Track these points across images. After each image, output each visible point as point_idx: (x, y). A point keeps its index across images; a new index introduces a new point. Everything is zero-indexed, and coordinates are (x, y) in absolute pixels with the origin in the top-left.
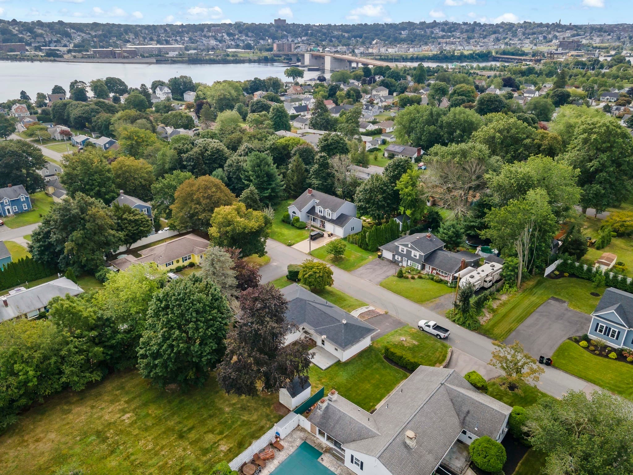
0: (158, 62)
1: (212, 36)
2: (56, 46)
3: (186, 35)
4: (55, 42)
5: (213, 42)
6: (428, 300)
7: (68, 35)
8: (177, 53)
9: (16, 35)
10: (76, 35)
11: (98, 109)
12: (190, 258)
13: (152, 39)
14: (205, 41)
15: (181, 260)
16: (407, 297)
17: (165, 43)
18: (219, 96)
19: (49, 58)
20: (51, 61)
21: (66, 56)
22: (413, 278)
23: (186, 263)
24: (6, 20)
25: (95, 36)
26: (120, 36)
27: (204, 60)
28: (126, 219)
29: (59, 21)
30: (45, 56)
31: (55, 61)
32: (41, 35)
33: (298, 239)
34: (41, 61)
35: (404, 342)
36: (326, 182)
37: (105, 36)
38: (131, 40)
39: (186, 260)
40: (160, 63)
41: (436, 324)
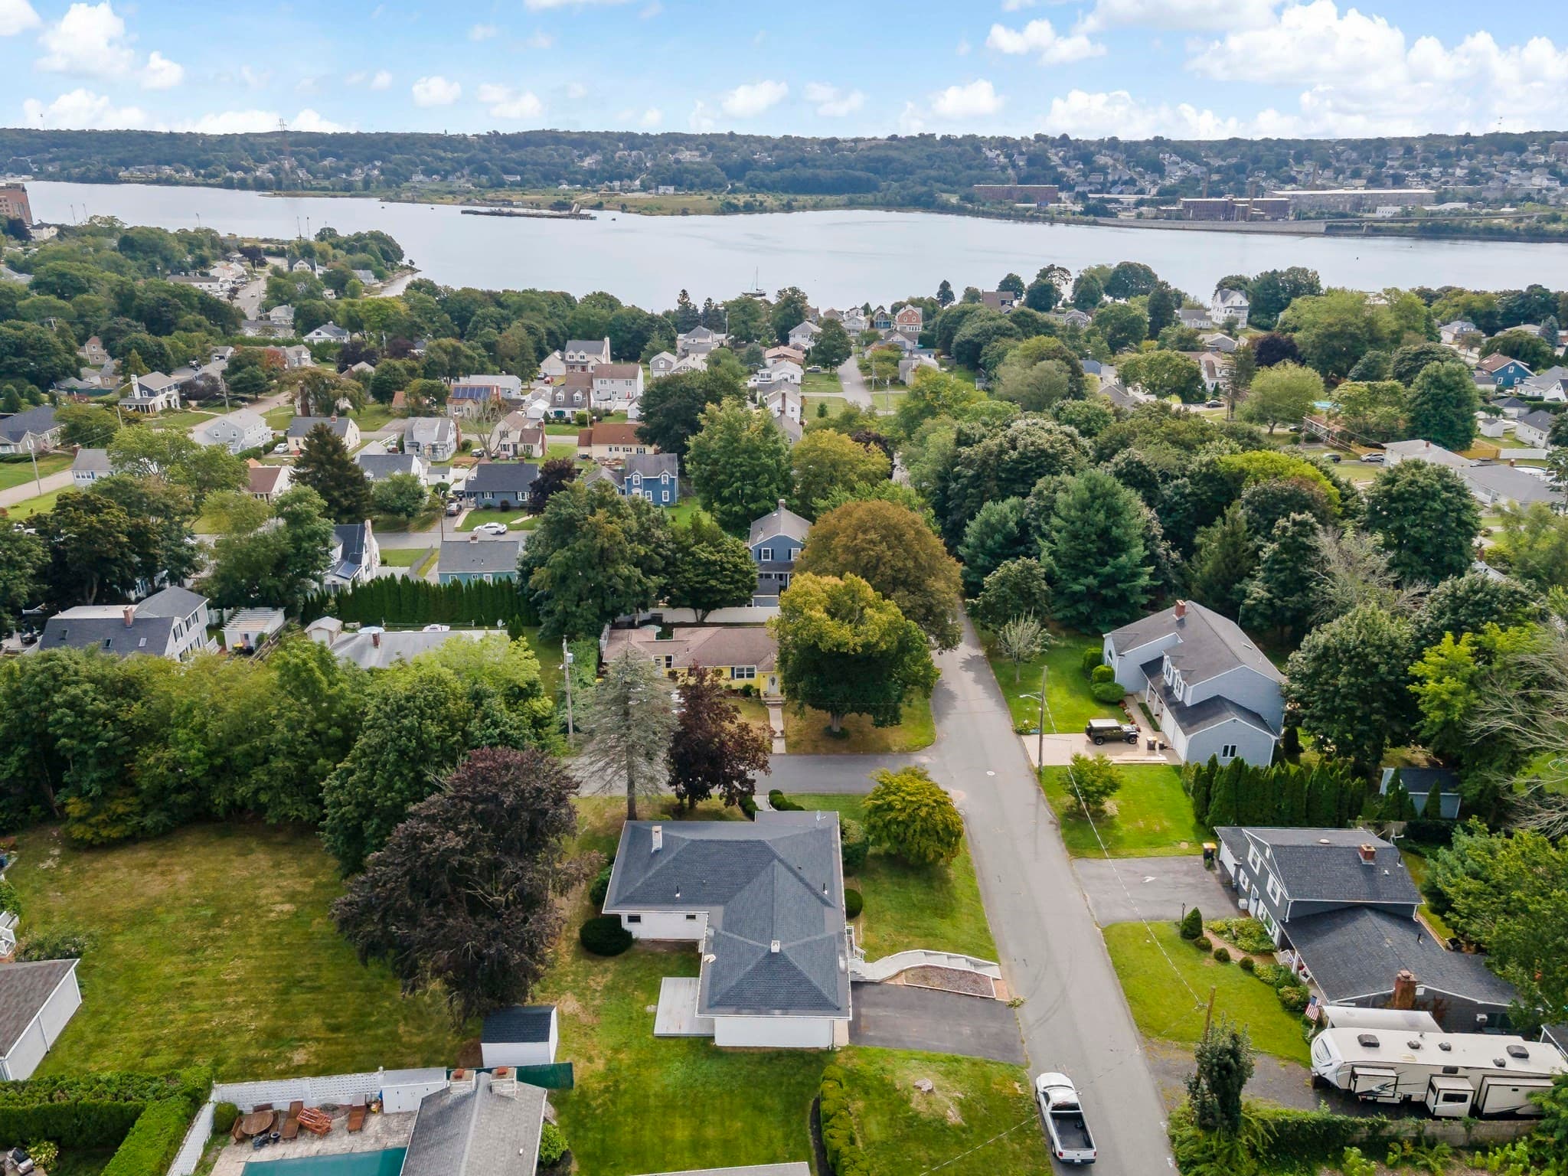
0: (1331, 231)
1: (1546, 165)
2: (1121, 192)
3: (1465, 162)
4: (1126, 183)
5: (1540, 181)
6: (1181, 1039)
7: (1158, 169)
8: (1398, 209)
9: (1054, 167)
10: (1174, 168)
11: (1011, 329)
12: (751, 676)
13: (1356, 174)
14: (1515, 176)
15: (727, 674)
16: (1132, 998)
17: (1390, 182)
18: (1331, 325)
19: (1086, 218)
20: (1088, 223)
21: (1122, 216)
22: (1223, 957)
23: (738, 684)
24: (1050, 135)
25: (1218, 170)
26: (1278, 168)
27: (1467, 230)
28: (693, 554)
29: (1156, 138)
30: (1081, 213)
31: (1095, 223)
32: (1103, 170)
33: (1062, 725)
34: (1068, 222)
35: (916, 1096)
36: (1281, 599)
37: (1240, 169)
38: (1300, 177)
39: (741, 676)
40: (1334, 235)
41: (1075, 1107)
